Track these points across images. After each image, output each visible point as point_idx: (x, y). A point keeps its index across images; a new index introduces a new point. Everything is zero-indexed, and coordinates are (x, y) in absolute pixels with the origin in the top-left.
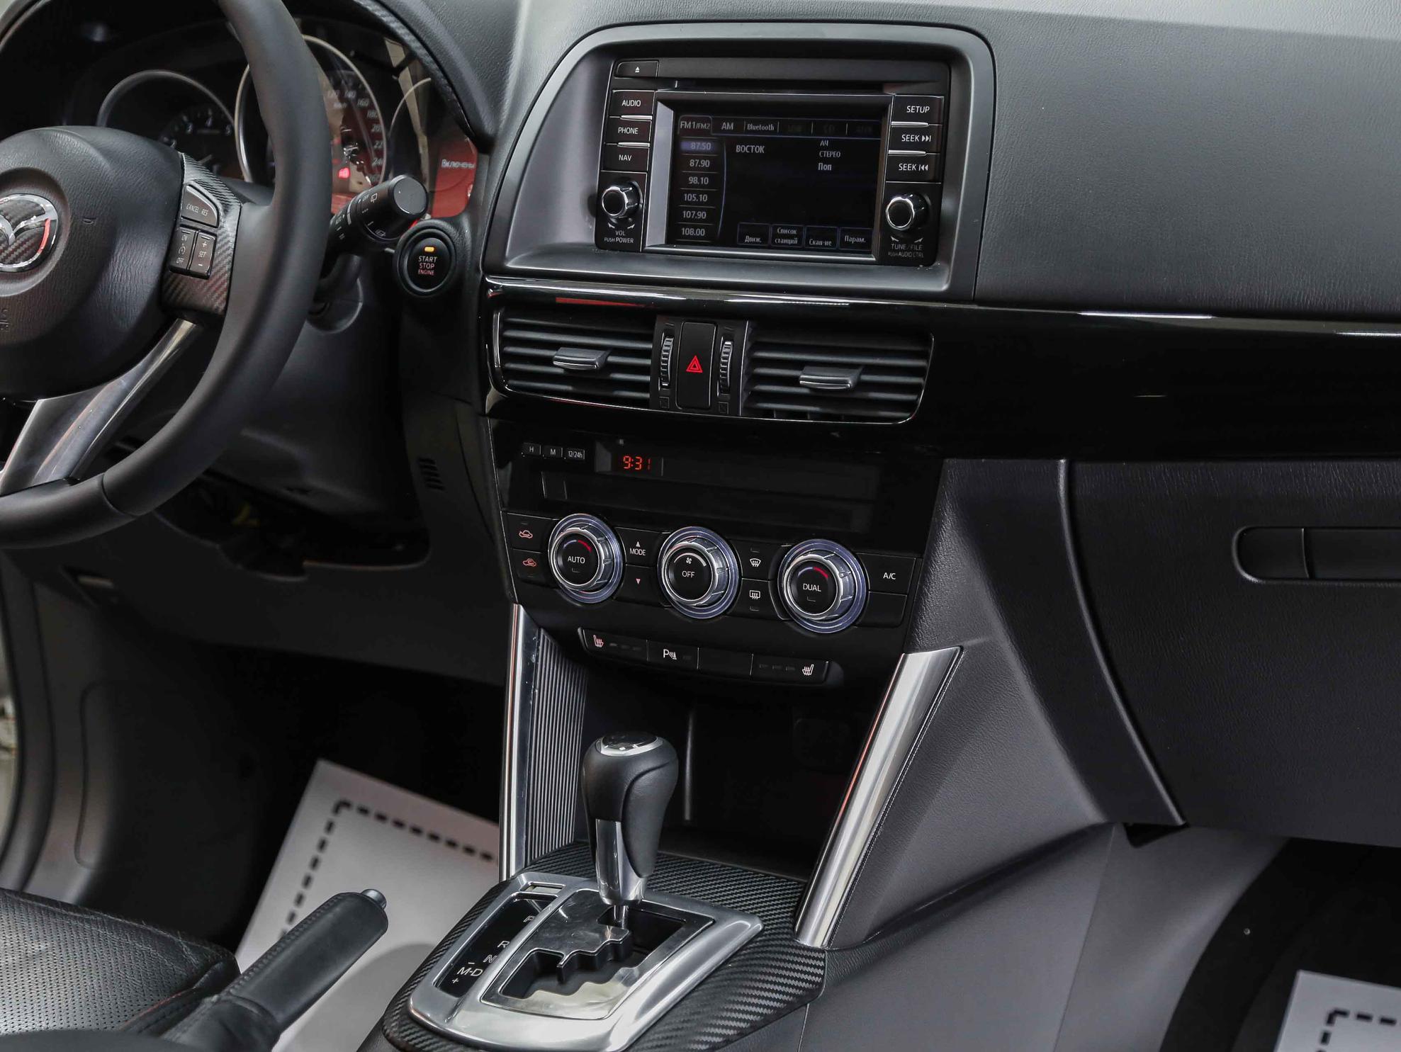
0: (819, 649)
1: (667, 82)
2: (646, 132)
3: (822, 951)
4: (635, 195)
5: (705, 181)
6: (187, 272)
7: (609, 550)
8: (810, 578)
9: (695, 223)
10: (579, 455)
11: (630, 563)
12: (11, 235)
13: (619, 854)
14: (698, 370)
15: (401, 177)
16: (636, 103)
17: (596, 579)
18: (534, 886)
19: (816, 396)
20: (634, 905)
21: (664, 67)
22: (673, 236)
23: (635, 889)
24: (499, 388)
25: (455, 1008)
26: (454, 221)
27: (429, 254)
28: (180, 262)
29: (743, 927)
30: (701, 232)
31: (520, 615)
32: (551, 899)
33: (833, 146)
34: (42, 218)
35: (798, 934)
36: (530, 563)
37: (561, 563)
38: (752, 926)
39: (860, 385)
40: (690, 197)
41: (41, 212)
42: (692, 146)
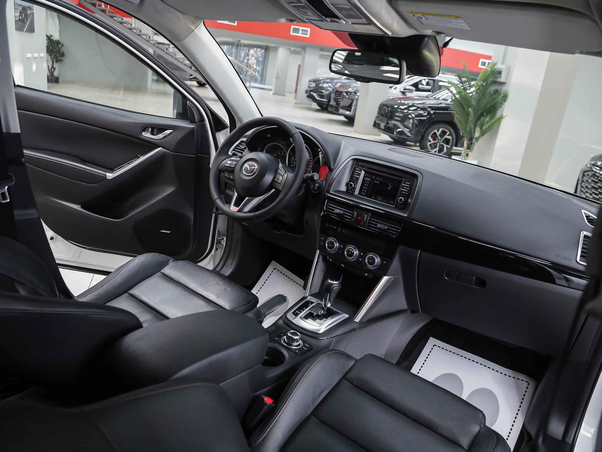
0: (369, 271)
1: (365, 167)
2: (359, 174)
3: (358, 323)
4: (355, 185)
5: (368, 185)
6: (277, 182)
7: (337, 245)
8: (371, 259)
9: (364, 192)
10: (335, 228)
11: (339, 248)
12: (249, 169)
13: (328, 298)
14: (360, 219)
15: (315, 173)
16: (359, 169)
17: (333, 249)
18: (311, 299)
19: (379, 228)
20: (328, 308)
21: (364, 164)
22: (360, 193)
23: (329, 305)
24: (324, 212)
25: (295, 318)
26: (322, 181)
27: (317, 186)
28: (276, 180)
29: (346, 316)
30: (365, 194)
31: (318, 252)
32: (314, 303)
33: (391, 185)
34: (255, 167)
35: (354, 319)
36: (322, 243)
37: (328, 245)
38: (347, 316)
39: (388, 229)
40: (364, 187)
41: (255, 166)
42: (367, 179)
